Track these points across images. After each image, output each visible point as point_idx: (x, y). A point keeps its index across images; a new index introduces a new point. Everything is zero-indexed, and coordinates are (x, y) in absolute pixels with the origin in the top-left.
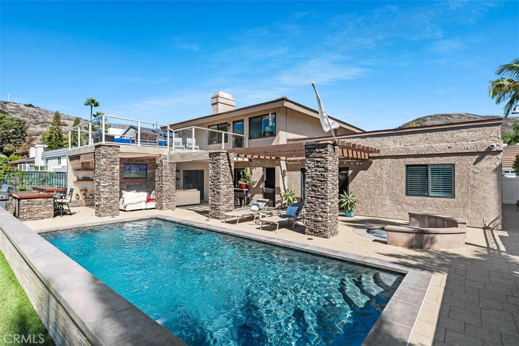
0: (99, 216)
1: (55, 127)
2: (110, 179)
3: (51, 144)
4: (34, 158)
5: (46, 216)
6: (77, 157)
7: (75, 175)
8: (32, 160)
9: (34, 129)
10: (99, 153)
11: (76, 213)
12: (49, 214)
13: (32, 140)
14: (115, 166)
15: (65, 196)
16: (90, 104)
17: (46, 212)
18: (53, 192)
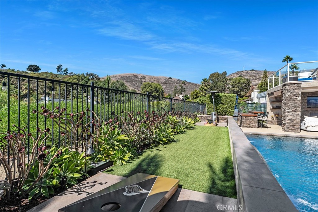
0: (285, 131)
1: (264, 79)
2: (293, 106)
3: (262, 89)
4: (253, 98)
5: (253, 126)
6: (272, 94)
7: (271, 105)
8: (252, 99)
9: (254, 82)
10: (285, 89)
11: (270, 127)
12: (255, 125)
13: (253, 88)
14: (297, 97)
15: (264, 117)
16: (286, 60)
17: (254, 124)
18: (257, 113)
